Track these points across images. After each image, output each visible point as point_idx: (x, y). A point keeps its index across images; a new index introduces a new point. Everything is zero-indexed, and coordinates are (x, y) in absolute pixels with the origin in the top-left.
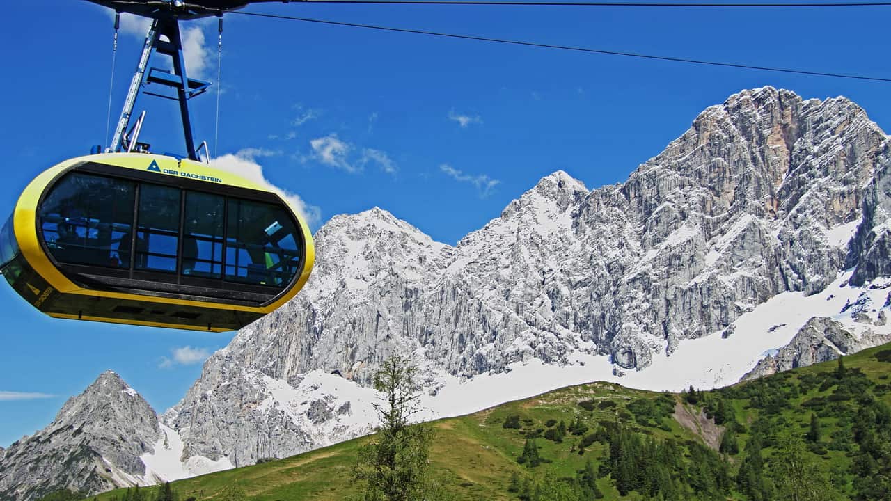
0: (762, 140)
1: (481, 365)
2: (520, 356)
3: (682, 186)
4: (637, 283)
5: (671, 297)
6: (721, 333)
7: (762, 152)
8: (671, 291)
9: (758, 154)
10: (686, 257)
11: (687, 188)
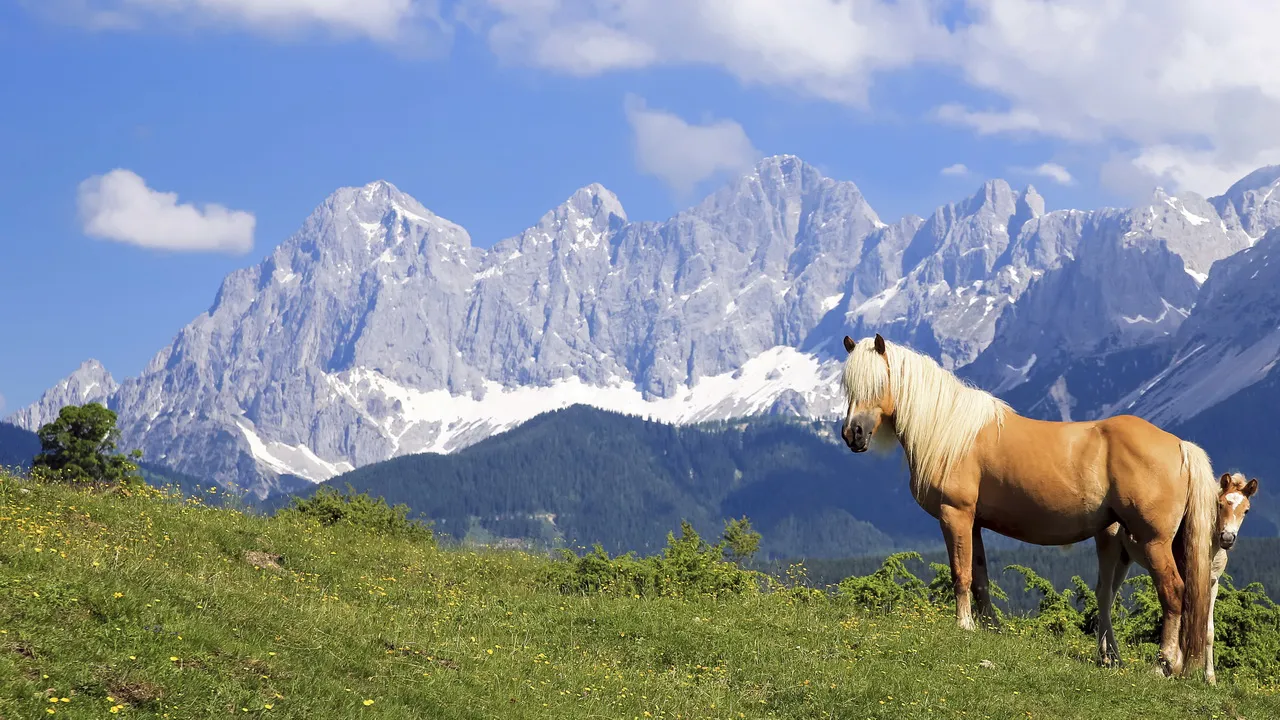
0: (783, 207)
1: (525, 379)
2: (561, 373)
3: (714, 240)
4: (670, 324)
5: (696, 339)
6: (732, 373)
7: (782, 218)
8: (697, 334)
9: (779, 220)
10: (712, 306)
11: (718, 242)
